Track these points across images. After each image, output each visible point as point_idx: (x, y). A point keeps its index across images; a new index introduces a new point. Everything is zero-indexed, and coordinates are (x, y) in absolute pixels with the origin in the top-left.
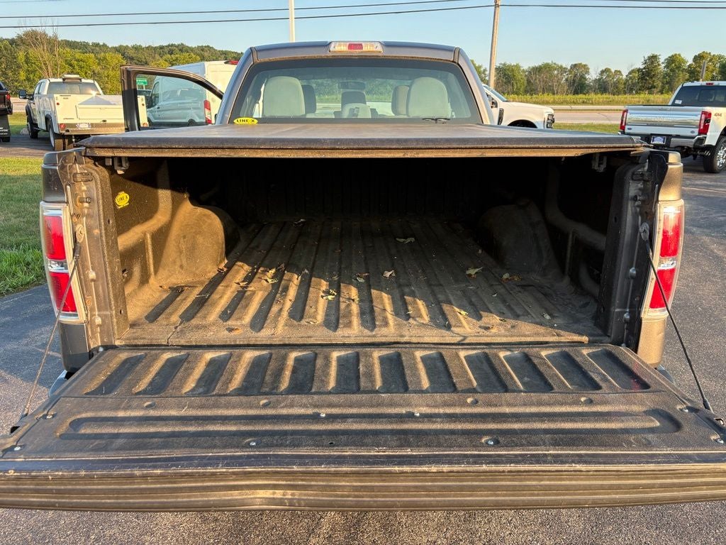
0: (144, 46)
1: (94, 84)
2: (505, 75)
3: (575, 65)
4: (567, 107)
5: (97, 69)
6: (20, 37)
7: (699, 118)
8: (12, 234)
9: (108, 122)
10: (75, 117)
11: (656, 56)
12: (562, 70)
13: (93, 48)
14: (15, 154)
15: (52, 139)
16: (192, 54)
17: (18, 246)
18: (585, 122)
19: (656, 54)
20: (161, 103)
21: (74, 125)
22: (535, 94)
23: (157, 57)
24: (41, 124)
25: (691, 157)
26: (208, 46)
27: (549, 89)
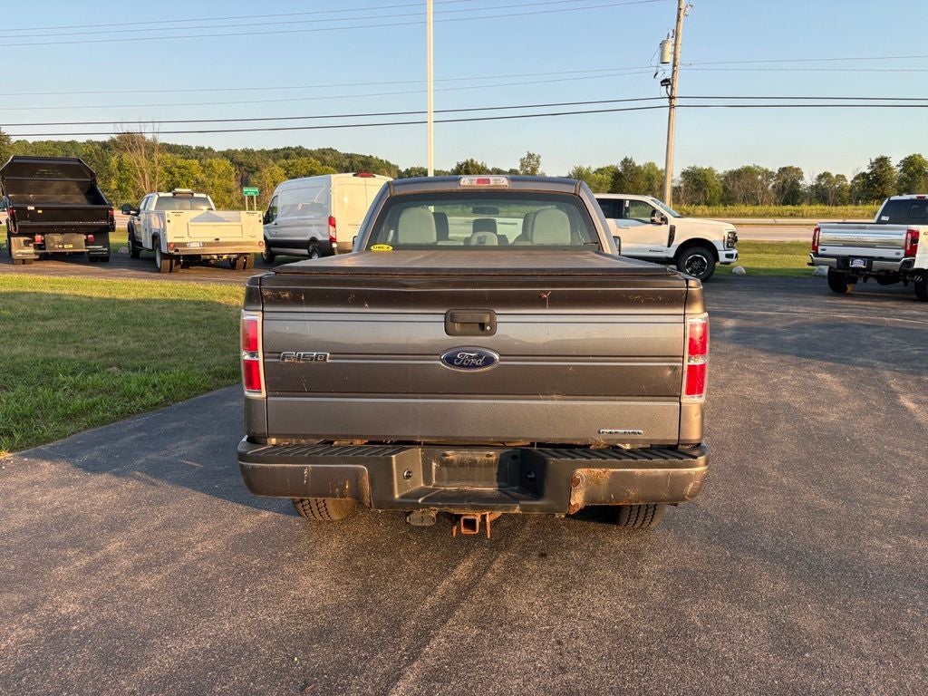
0: (255, 150)
1: (207, 199)
2: (695, 180)
3: (784, 169)
4: (770, 220)
5: (201, 177)
6: (113, 141)
7: (904, 237)
8: (133, 358)
9: (221, 240)
10: (186, 235)
11: (886, 158)
12: (768, 174)
13: (197, 152)
14: (117, 276)
15: (158, 259)
16: (312, 159)
17: (143, 368)
18: (789, 240)
19: (885, 155)
20: (279, 219)
21: (184, 245)
22: (730, 205)
23: (271, 162)
24: (147, 243)
25: (901, 283)
26: (331, 149)
27: (750, 199)
